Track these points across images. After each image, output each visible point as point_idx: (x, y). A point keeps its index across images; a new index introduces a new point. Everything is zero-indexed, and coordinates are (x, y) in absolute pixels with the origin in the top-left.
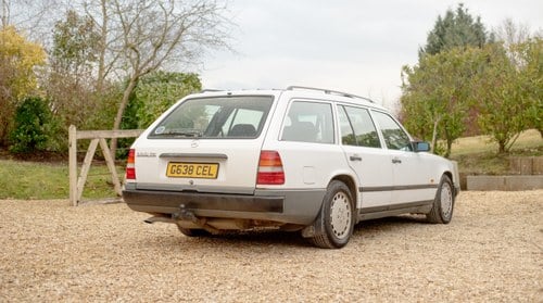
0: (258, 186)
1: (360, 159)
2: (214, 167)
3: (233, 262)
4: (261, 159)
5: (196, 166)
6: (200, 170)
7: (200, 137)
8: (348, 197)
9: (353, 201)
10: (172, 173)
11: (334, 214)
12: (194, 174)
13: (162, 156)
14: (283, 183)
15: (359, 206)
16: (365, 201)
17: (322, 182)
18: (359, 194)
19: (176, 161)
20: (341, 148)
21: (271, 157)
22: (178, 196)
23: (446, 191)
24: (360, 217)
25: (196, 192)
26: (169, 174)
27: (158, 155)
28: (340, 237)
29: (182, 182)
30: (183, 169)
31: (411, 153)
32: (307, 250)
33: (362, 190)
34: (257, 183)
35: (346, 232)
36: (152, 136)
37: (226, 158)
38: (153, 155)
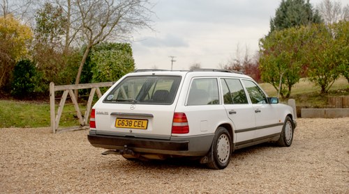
0: (173, 135)
1: (235, 113)
2: (145, 122)
3: (157, 181)
4: (174, 118)
5: (133, 121)
6: (136, 124)
7: (135, 103)
8: (228, 136)
9: (231, 138)
10: (118, 125)
11: (219, 148)
12: (132, 126)
13: (112, 114)
14: (188, 132)
15: (234, 142)
16: (238, 138)
17: (211, 129)
18: (235, 134)
19: (121, 117)
20: (223, 107)
21: (180, 117)
22: (123, 140)
23: (288, 126)
24: (235, 148)
25: (133, 137)
26: (117, 126)
27: (110, 114)
28: (224, 162)
29: (125, 131)
30: (126, 123)
31: (267, 105)
32: (203, 171)
33: (236, 132)
34: (172, 133)
35: (227, 159)
36: (106, 101)
37: (152, 117)
38: (106, 114)
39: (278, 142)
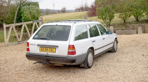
2: (54, 49)
3: (61, 77)
4: (69, 47)
5: (48, 49)
6: (50, 50)
8: (92, 53)
9: (93, 53)
11: (89, 59)
12: (48, 51)
13: (38, 45)
14: (75, 54)
15: (95, 55)
16: (96, 53)
17: (85, 51)
18: (95, 51)
19: (42, 47)
20: (90, 39)
21: (72, 47)
22: (44, 58)
23: (115, 43)
24: (95, 57)
25: (49, 56)
26: (40, 51)
27: (36, 45)
28: (90, 65)
29: (44, 53)
30: (45, 49)
31: (107, 35)
34: (68, 54)
35: (92, 63)
36: (34, 38)
37: (58, 47)
38: (35, 45)
39: (111, 51)
